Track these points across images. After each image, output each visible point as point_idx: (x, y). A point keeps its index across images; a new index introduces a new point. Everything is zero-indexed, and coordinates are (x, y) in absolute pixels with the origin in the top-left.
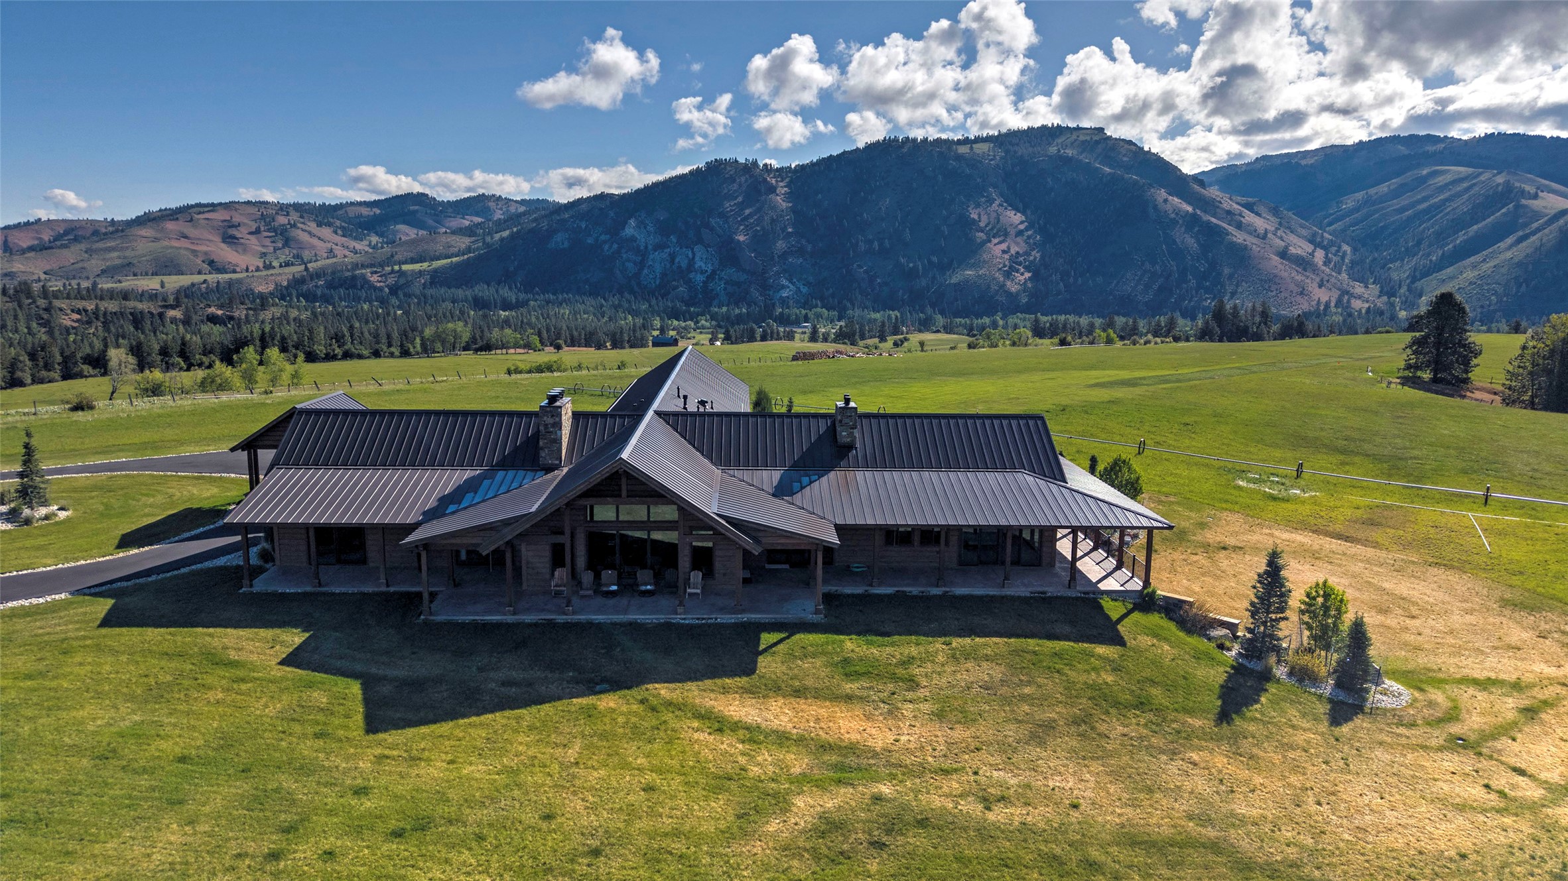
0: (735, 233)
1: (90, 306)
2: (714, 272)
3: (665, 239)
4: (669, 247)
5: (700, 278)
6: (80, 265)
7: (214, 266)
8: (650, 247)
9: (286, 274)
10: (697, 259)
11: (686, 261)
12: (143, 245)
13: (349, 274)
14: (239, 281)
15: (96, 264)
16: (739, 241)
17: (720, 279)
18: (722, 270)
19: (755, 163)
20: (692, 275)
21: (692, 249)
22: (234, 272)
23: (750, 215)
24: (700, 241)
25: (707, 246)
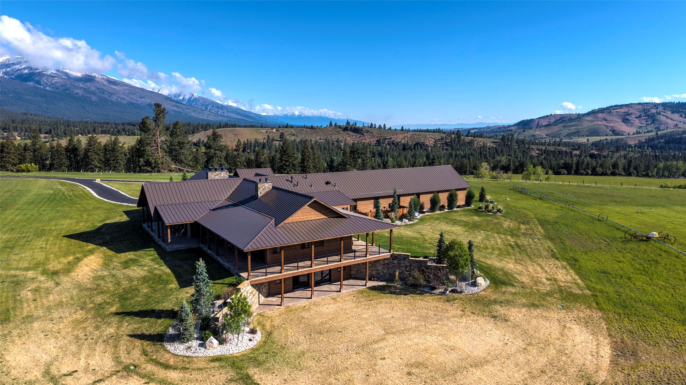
1: (544, 148)
6: (559, 132)
7: (614, 132)
9: (645, 136)
13: (679, 136)
14: (622, 139)
15: (566, 131)
22: (623, 135)
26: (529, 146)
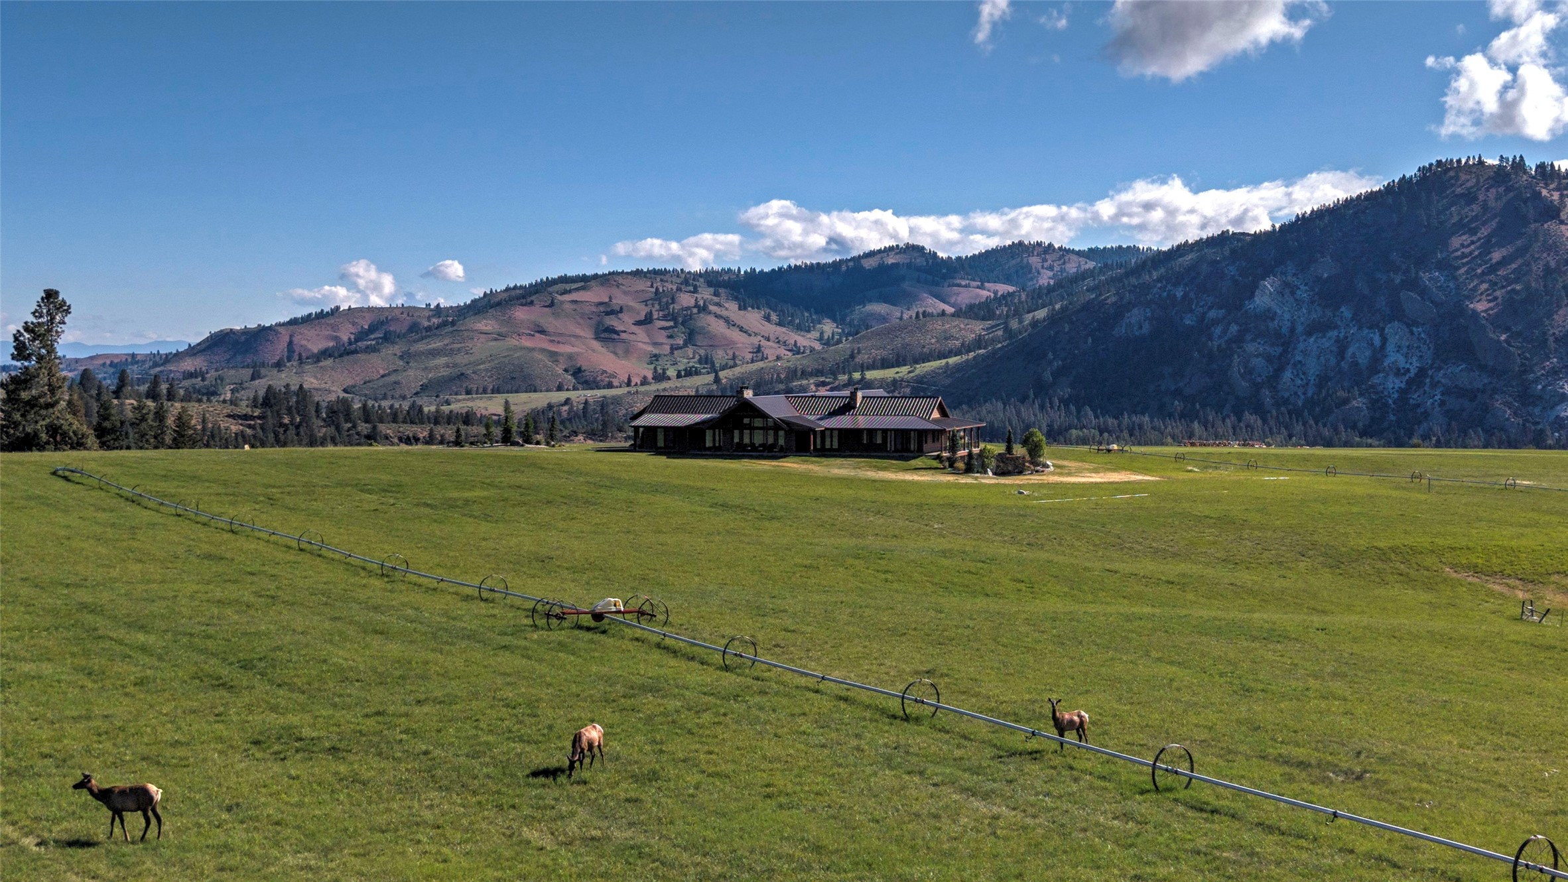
0: (1470, 298)
2: (1422, 372)
3: (1329, 313)
4: (1336, 327)
5: (1394, 384)
6: (393, 378)
7: (581, 377)
8: (1300, 329)
10: (1390, 347)
11: (1368, 353)
12: (482, 343)
14: (617, 401)
15: (414, 377)
16: (1474, 311)
17: (1434, 385)
18: (1440, 369)
19: (1519, 165)
20: (1376, 380)
21: (1382, 330)
22: (610, 386)
23: (1504, 262)
24: (1397, 313)
25: (1410, 324)
26: (374, 427)
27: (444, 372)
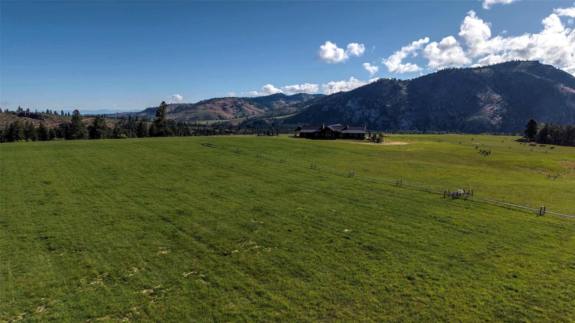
0: (386, 104)
1: (197, 129)
2: (378, 118)
3: (361, 107)
4: (362, 109)
5: (372, 120)
6: (184, 117)
7: (220, 117)
8: (356, 109)
9: (241, 120)
10: (372, 113)
11: (368, 114)
12: (201, 111)
13: (260, 120)
14: (228, 122)
15: (188, 117)
16: (387, 106)
17: (380, 120)
18: (381, 117)
19: (395, 79)
20: (370, 119)
21: (370, 110)
22: (226, 119)
23: (392, 98)
24: (373, 107)
25: (376, 109)
27: (194, 116)
